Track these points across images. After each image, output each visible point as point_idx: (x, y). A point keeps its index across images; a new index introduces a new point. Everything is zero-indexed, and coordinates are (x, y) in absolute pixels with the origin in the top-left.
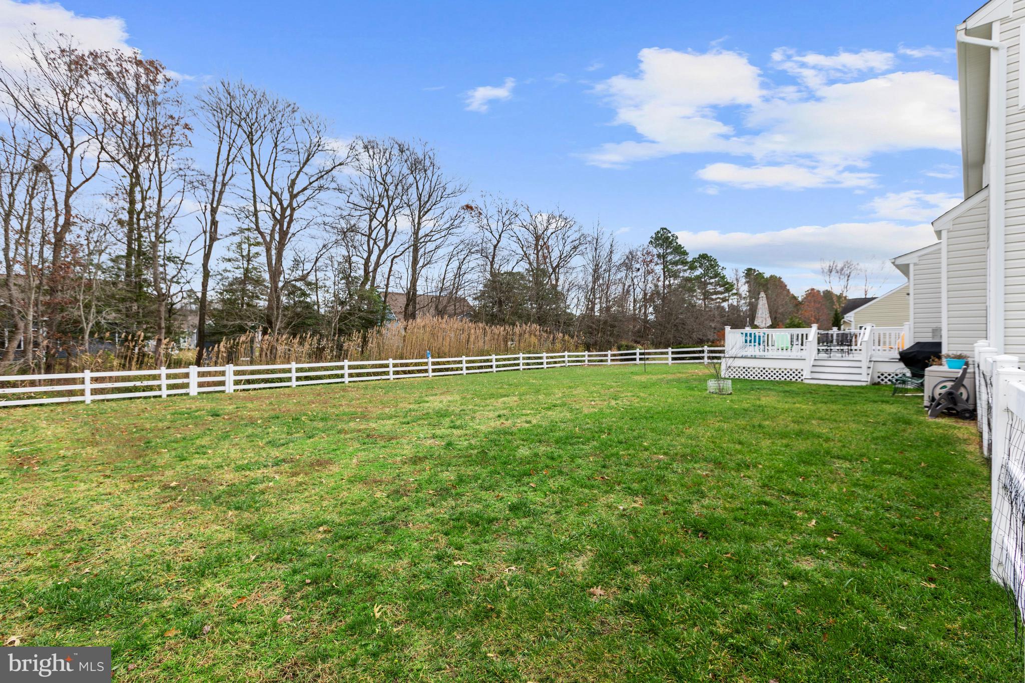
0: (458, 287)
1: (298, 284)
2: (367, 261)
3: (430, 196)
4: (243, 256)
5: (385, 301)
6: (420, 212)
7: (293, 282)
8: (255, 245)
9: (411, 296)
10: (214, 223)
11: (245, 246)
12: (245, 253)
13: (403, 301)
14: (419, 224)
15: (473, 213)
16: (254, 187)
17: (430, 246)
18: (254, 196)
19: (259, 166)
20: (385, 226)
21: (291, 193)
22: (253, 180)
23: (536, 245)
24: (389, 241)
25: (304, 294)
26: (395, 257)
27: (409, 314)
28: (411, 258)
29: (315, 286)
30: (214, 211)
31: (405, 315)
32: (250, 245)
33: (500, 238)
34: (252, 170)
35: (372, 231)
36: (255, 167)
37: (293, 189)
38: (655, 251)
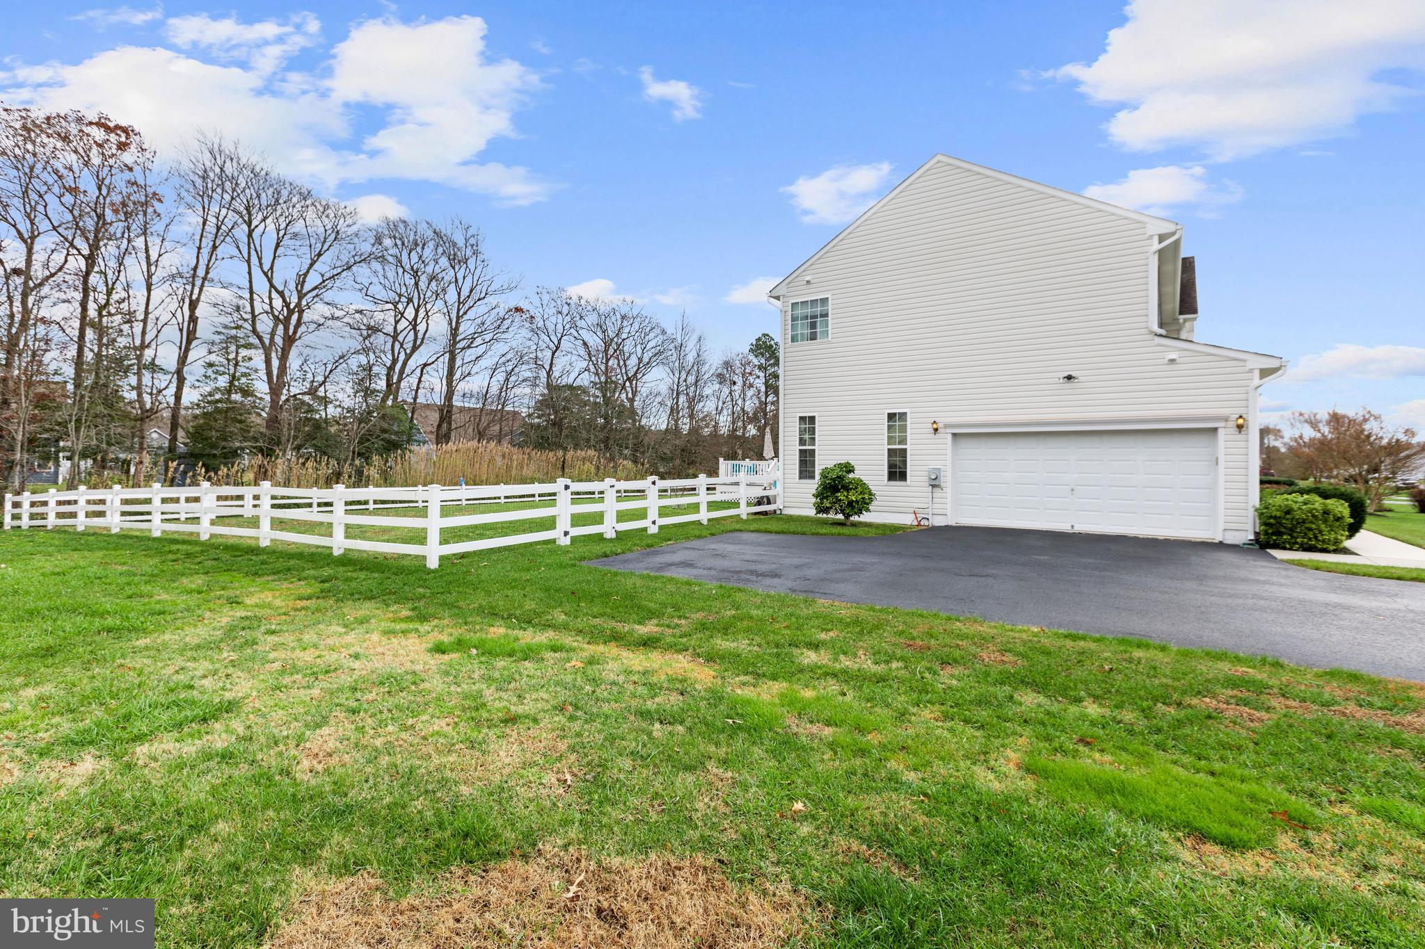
0: (504, 403)
1: (307, 398)
2: (391, 369)
3: (471, 291)
4: (228, 360)
5: (412, 417)
6: (459, 310)
7: (300, 396)
8: (246, 347)
9: (446, 412)
10: (193, 319)
11: (233, 348)
12: (232, 356)
13: (434, 417)
14: (458, 323)
15: (524, 317)
16: (251, 282)
17: (470, 354)
18: (251, 292)
19: (260, 259)
20: (414, 328)
21: (299, 292)
22: (250, 273)
23: (606, 351)
24: (418, 343)
25: (311, 410)
26: (425, 365)
27: (442, 436)
28: (446, 369)
29: (325, 401)
30: (193, 305)
31: (437, 436)
32: (238, 347)
33: (559, 343)
34: (248, 261)
35: (398, 335)
36: (254, 260)
37: (302, 287)
38: (756, 362)
